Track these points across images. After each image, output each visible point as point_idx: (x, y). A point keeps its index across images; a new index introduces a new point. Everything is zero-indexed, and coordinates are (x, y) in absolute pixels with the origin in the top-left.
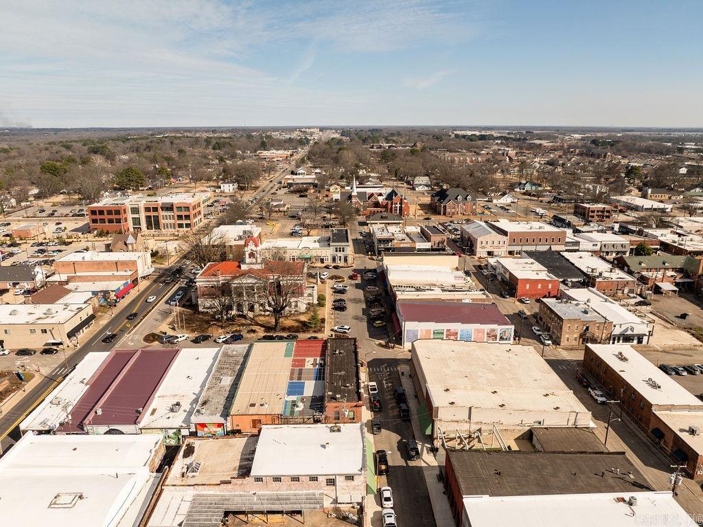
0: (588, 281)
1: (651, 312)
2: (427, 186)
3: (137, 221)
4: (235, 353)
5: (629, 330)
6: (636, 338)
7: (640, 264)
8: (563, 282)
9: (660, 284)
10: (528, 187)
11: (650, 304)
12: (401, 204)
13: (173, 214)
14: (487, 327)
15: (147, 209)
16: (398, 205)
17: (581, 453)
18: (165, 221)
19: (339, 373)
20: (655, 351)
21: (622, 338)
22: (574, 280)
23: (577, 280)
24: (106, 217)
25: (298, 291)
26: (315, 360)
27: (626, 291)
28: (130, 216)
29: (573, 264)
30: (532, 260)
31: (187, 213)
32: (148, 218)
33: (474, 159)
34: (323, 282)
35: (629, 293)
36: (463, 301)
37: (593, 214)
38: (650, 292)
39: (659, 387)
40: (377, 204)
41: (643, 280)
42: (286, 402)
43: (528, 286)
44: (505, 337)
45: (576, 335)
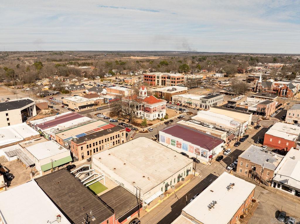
3: (158, 81)
6: (294, 190)
13: (170, 80)
14: (196, 146)
15: (162, 78)
16: (285, 91)
21: (281, 186)
28: (156, 79)
31: (174, 81)
32: (162, 81)
34: (181, 113)
36: (207, 133)
43: (271, 140)
44: (204, 155)
45: (247, 170)
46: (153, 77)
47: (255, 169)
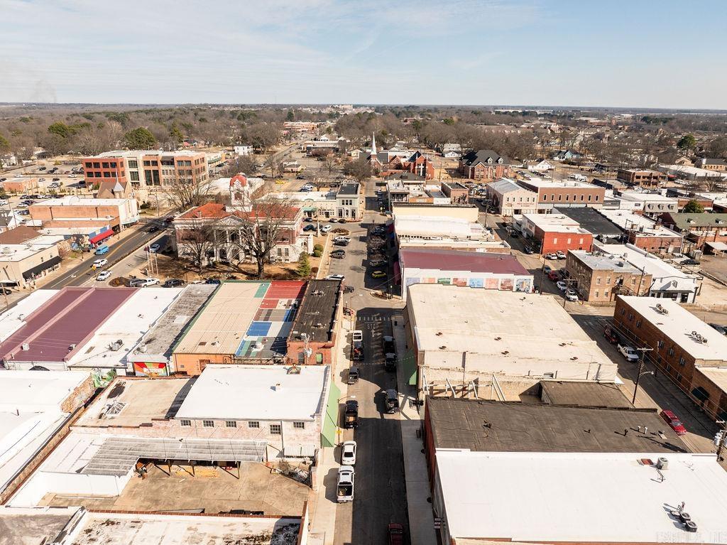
0: (627, 237)
1: (699, 272)
2: (457, 152)
3: (135, 176)
4: (199, 293)
5: (672, 285)
6: (679, 295)
7: (689, 221)
8: (598, 238)
9: (711, 244)
10: (568, 156)
11: (698, 264)
12: (424, 165)
13: (173, 169)
14: (502, 277)
15: (147, 163)
16: (422, 167)
17: (600, 407)
18: (166, 176)
19: (313, 314)
20: (702, 310)
21: (662, 294)
22: (610, 236)
23: (614, 236)
24: (102, 170)
25: (287, 237)
26: (290, 301)
27: (671, 249)
28: (128, 170)
29: (610, 221)
30: (564, 215)
31: (189, 168)
32: (147, 172)
33: (512, 131)
34: (324, 233)
35: (674, 251)
36: (477, 251)
37: (637, 180)
38: (699, 251)
39: (705, 341)
40: (399, 167)
41: (691, 238)
42: (244, 342)
43: (555, 241)
44: (522, 290)
45: (608, 290)
46: (119, 165)
47: (621, 282)
